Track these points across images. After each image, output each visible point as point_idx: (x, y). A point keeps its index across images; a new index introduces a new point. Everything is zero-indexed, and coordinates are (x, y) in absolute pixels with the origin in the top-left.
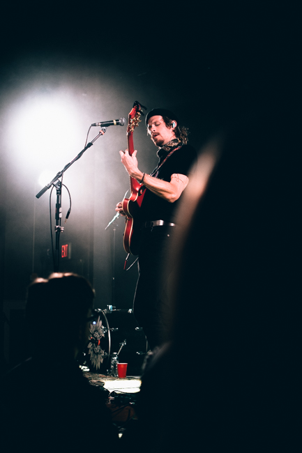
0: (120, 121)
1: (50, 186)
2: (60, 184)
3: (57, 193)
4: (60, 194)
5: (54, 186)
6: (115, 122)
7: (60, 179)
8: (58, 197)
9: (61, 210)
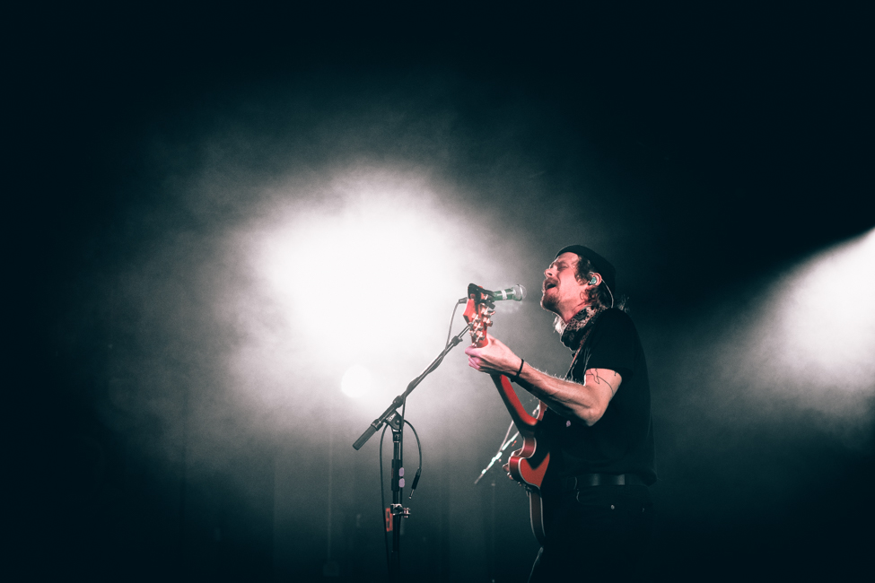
0: (514, 292)
1: (381, 425)
2: (400, 420)
3: (395, 439)
4: (401, 440)
5: (388, 423)
6: (504, 294)
7: (399, 410)
8: (396, 446)
9: (402, 472)
